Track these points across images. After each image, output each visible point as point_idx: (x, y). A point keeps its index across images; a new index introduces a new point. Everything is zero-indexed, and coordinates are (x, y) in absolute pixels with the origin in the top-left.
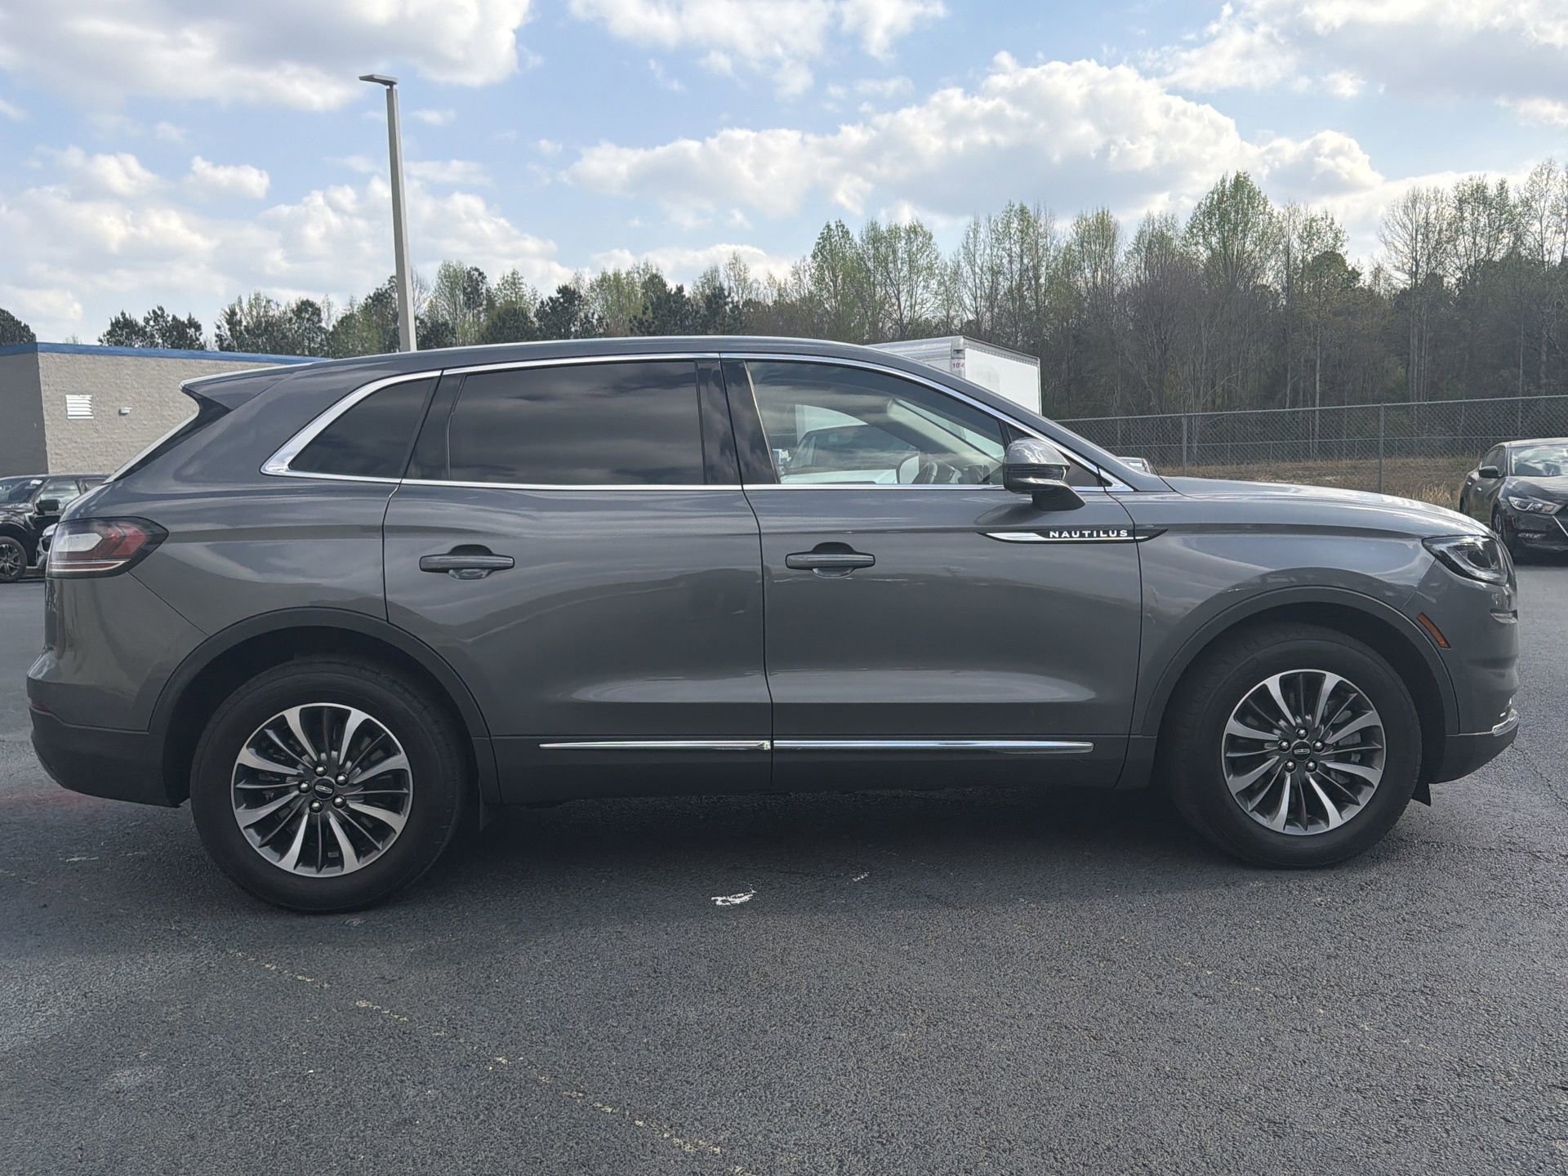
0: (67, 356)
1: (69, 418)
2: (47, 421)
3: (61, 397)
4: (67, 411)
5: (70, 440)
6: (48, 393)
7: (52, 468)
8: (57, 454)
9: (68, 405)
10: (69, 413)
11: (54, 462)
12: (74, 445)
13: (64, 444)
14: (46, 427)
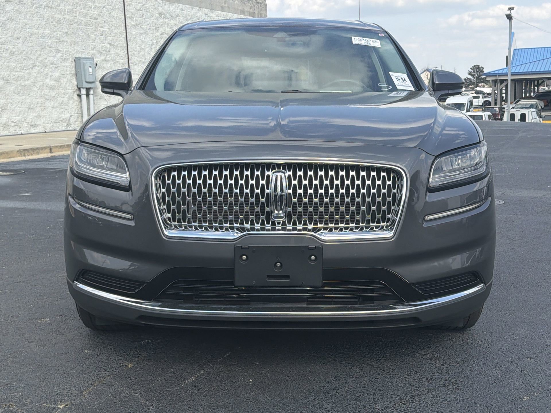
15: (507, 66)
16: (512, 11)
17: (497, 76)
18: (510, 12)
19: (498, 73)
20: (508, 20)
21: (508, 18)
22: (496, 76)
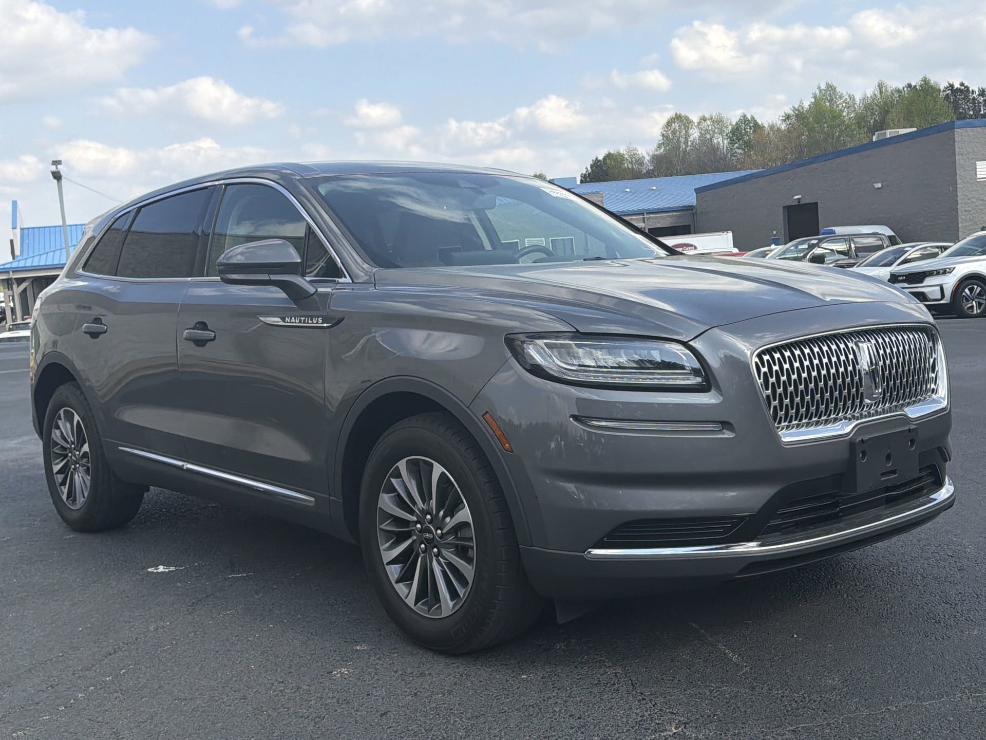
0: (979, 129)
1: (978, 180)
2: (960, 184)
3: (972, 164)
4: (976, 175)
5: (978, 199)
6: (962, 162)
7: (962, 223)
8: (966, 211)
9: (978, 170)
10: (978, 177)
11: (963, 217)
12: (981, 202)
13: (973, 202)
14: (958, 189)
15: (14, 258)
16: (59, 166)
17: (11, 273)
18: (57, 168)
19: (11, 268)
20: (56, 181)
21: (55, 177)
22: (8, 272)
